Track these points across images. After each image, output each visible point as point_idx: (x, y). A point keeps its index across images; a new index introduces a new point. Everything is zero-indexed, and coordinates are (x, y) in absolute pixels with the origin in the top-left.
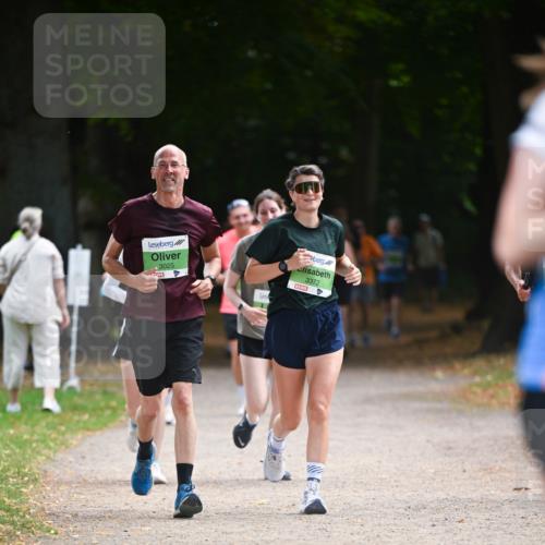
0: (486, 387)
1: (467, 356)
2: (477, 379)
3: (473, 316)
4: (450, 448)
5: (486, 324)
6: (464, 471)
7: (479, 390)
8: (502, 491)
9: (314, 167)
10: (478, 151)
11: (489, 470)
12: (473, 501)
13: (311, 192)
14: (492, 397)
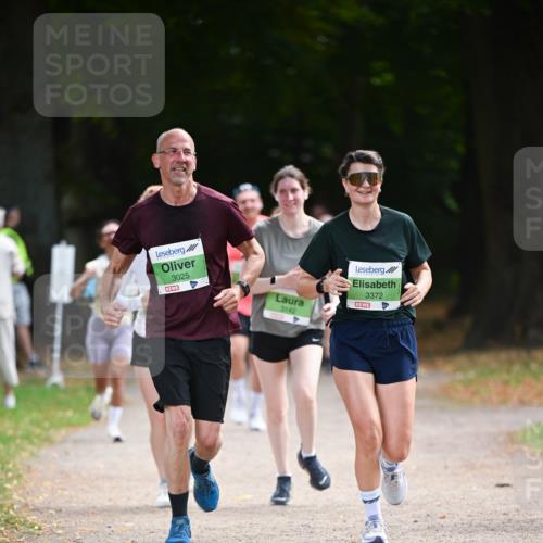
0: (467, 384)
1: (450, 352)
2: (459, 376)
3: (455, 313)
4: (431, 445)
5: (467, 321)
6: (446, 467)
7: (460, 387)
8: (484, 487)
9: (372, 154)
10: (460, 149)
11: (470, 466)
12: (454, 498)
13: (366, 184)
14: (474, 393)
